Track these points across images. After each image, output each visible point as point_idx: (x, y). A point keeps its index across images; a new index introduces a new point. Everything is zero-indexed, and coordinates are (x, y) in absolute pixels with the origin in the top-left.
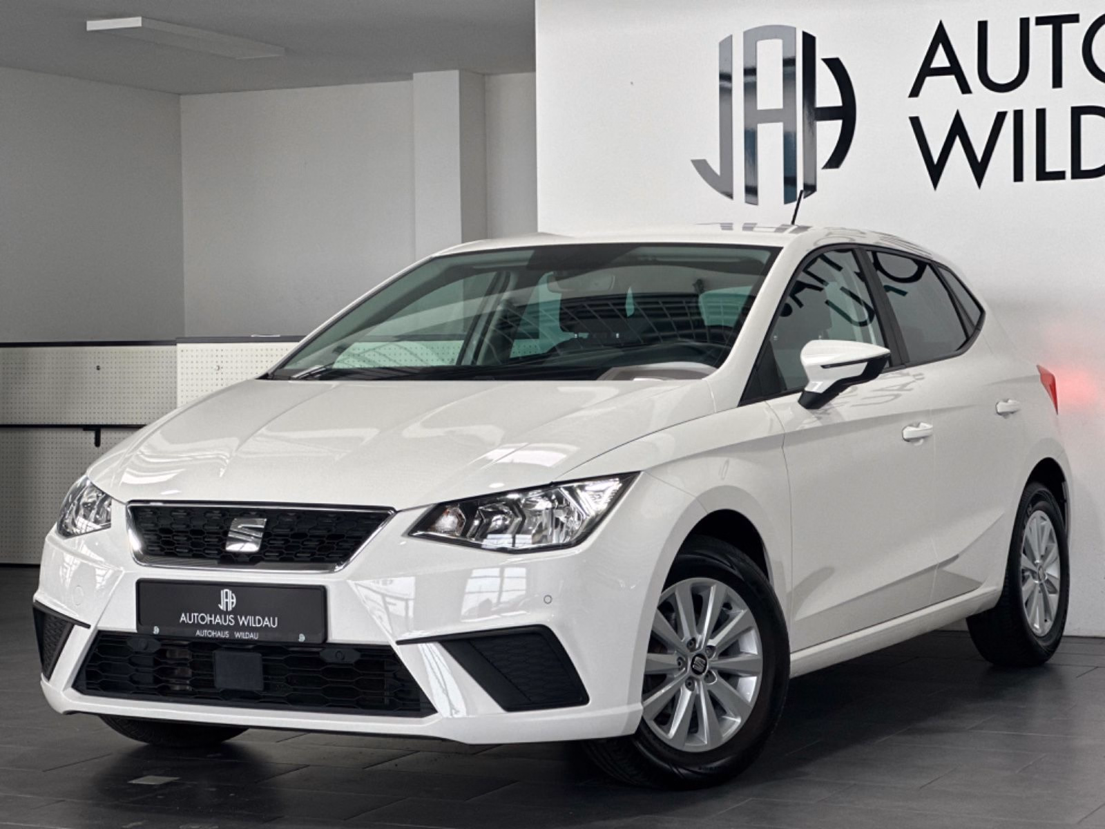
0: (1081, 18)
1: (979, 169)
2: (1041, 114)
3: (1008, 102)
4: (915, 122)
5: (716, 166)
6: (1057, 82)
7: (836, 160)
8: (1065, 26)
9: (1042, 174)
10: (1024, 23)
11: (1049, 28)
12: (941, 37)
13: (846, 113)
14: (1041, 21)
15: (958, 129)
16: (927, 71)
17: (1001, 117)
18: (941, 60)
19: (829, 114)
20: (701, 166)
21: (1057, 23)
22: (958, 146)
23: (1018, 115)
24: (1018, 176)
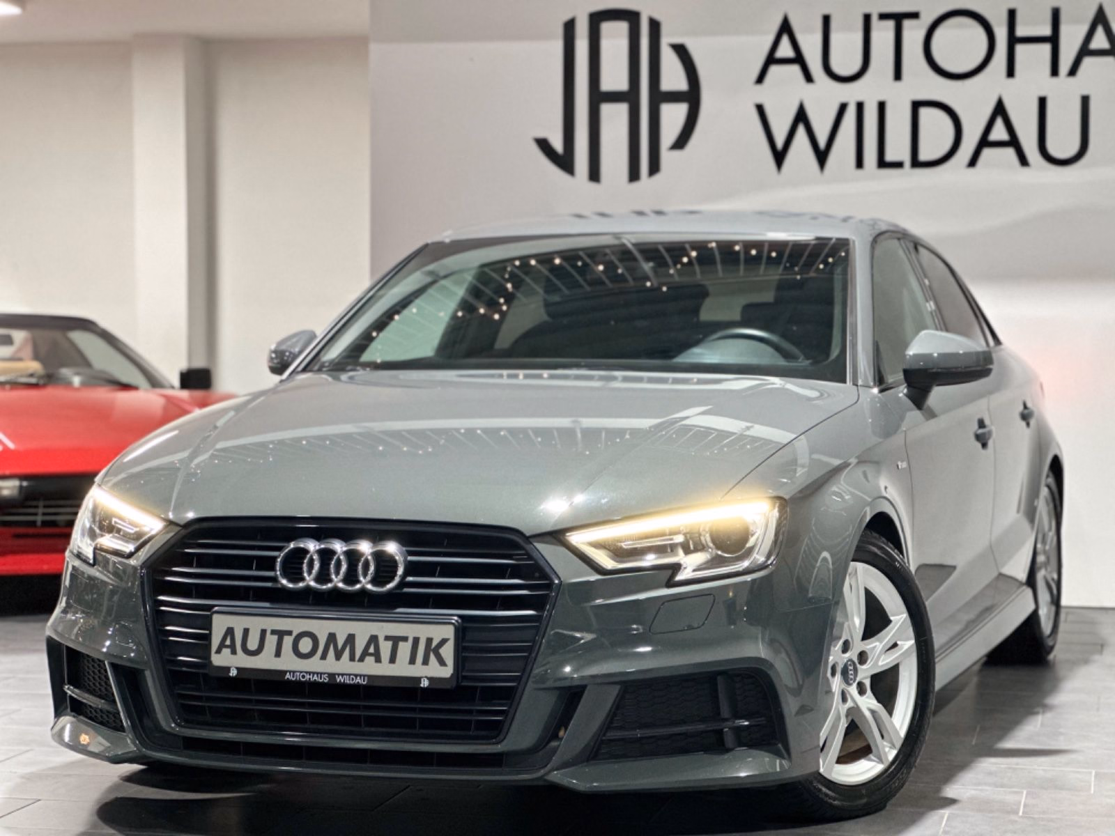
0: (923, 15)
1: (822, 156)
2: (882, 106)
3: (851, 93)
4: (760, 109)
5: (558, 145)
6: (898, 75)
7: (681, 142)
8: (907, 24)
9: (882, 163)
10: (867, 18)
11: (891, 24)
12: (786, 28)
13: (692, 97)
14: (883, 17)
15: (801, 117)
16: (771, 59)
17: (843, 108)
18: (785, 50)
19: (674, 97)
20: (543, 145)
21: (898, 19)
22: (801, 131)
23: (860, 107)
24: (860, 163)
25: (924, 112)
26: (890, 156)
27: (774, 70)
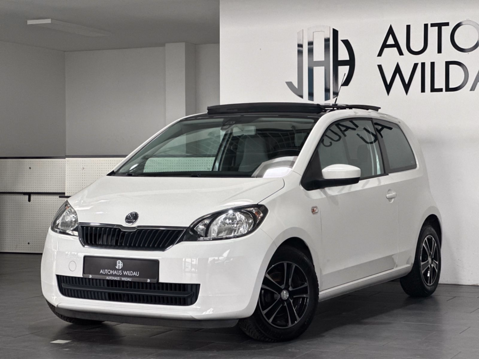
0: (450, 24)
1: (407, 87)
2: (433, 64)
3: (419, 59)
4: (380, 67)
5: (296, 85)
6: (440, 51)
7: (347, 82)
8: (443, 28)
9: (433, 90)
10: (426, 26)
11: (436, 28)
12: (391, 31)
13: (351, 63)
14: (433, 25)
15: (398, 70)
16: (385, 45)
18: (391, 41)
19: (344, 63)
20: (290, 84)
21: (440, 26)
22: (398, 76)
23: (423, 64)
24: (423, 90)
25: (451, 66)
26: (436, 87)
27: (386, 50)
